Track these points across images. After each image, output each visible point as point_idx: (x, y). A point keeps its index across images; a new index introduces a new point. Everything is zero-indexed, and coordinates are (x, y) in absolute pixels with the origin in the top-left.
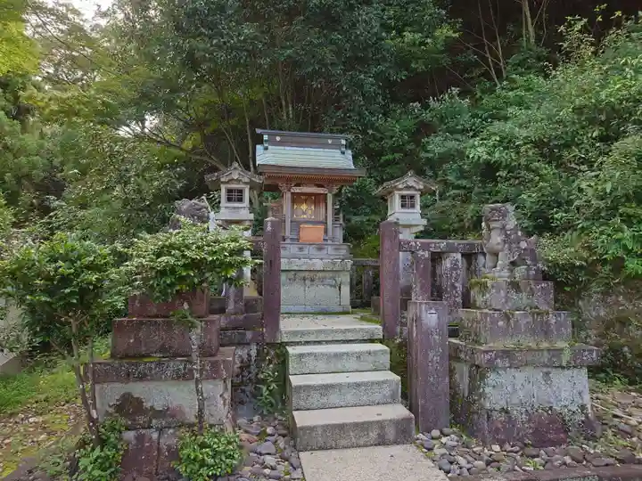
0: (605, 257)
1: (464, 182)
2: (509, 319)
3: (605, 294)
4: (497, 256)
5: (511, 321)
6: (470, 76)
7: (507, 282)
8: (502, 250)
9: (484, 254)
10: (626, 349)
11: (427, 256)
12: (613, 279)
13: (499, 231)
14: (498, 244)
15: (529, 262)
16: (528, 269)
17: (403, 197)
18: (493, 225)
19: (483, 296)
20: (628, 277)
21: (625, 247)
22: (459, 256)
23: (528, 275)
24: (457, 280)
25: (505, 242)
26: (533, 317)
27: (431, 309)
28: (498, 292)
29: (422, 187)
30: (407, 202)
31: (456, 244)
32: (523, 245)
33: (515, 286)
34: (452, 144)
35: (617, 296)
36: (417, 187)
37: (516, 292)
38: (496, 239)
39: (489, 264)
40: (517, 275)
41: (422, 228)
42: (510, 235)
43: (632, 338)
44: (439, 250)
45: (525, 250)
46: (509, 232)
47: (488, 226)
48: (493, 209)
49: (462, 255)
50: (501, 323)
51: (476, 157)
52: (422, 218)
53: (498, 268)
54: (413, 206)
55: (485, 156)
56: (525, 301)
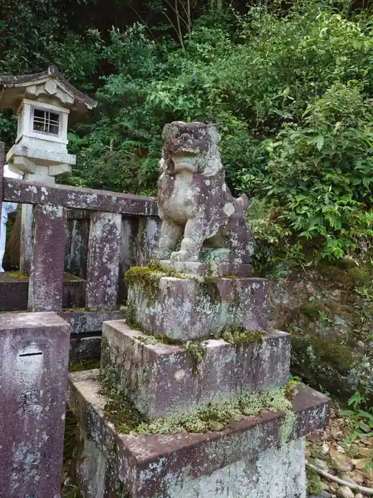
0: (302, 234)
1: (142, 133)
2: (195, 362)
3: (292, 279)
4: (183, 227)
5: (200, 367)
6: (159, 29)
7: (196, 281)
8: (193, 217)
9: (158, 220)
10: (310, 348)
11: (60, 214)
12: (304, 261)
13: (190, 178)
14: (187, 203)
15: (235, 243)
16: (232, 256)
17: (38, 113)
18: (181, 163)
19: (148, 305)
20: (325, 261)
21: (327, 223)
22: (118, 219)
23: (232, 266)
24: (110, 259)
25: (200, 200)
26: (237, 351)
27: (28, 343)
28: (179, 304)
29: (71, 101)
30: (45, 122)
31: (114, 198)
32: (229, 209)
33: (210, 289)
34: (132, 86)
35: (306, 283)
36: (63, 100)
37: (212, 302)
38: (184, 192)
39: (165, 240)
40: (214, 267)
41: (67, 169)
42: (210, 188)
43: (318, 335)
44: (85, 206)
45: (231, 219)
46: (208, 183)
47: (171, 164)
48: (182, 131)
49: (124, 217)
50: (179, 375)
51: (157, 100)
52: (70, 152)
53: (183, 252)
54: (54, 130)
55: (167, 101)
56: (224, 317)
